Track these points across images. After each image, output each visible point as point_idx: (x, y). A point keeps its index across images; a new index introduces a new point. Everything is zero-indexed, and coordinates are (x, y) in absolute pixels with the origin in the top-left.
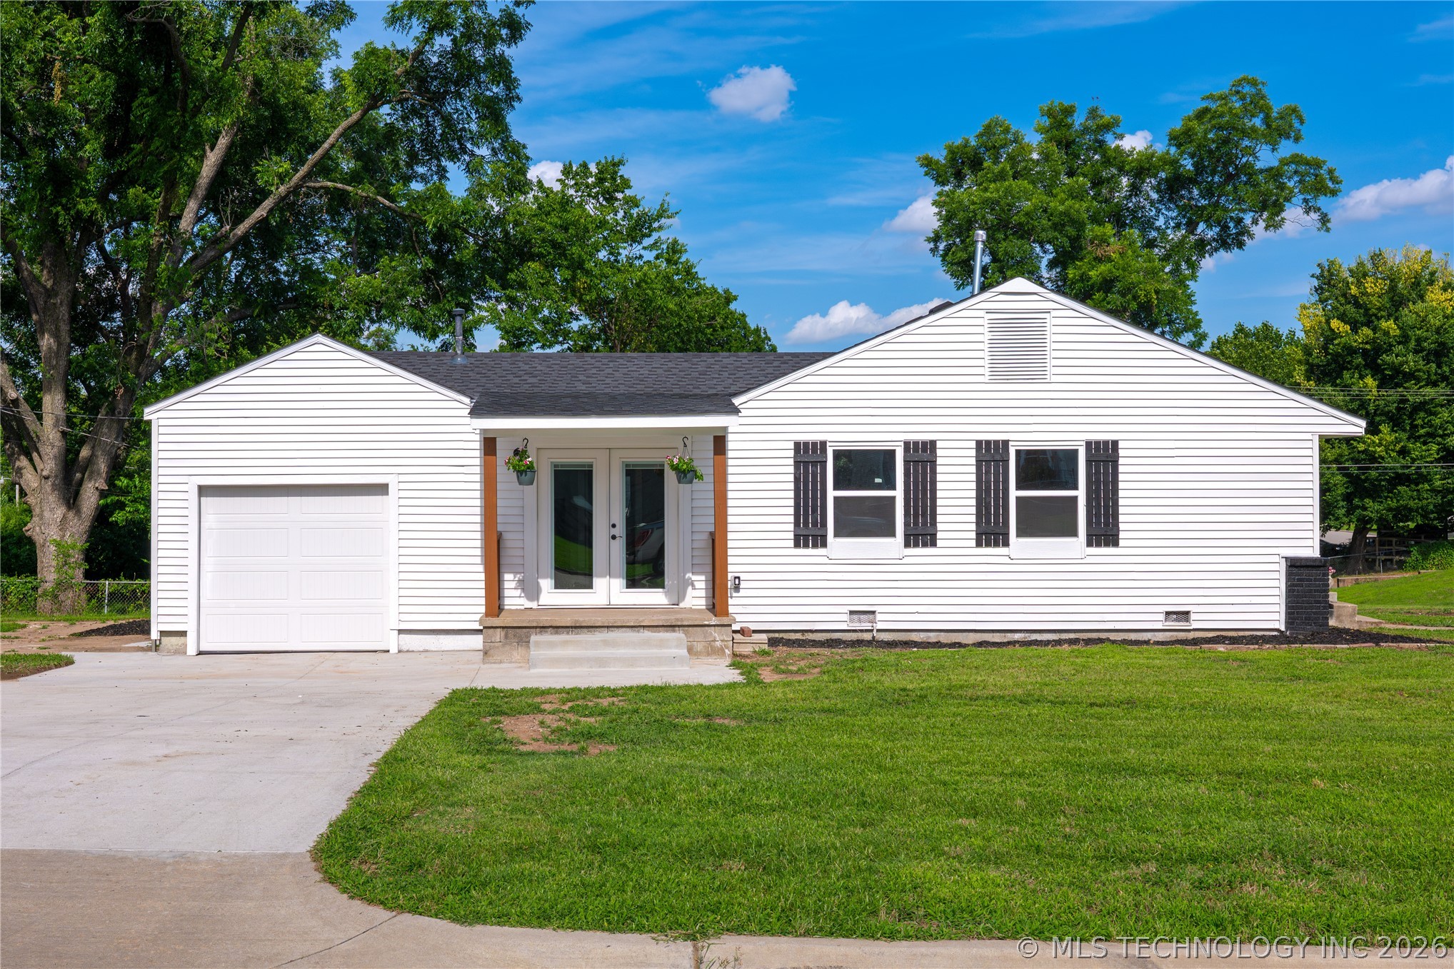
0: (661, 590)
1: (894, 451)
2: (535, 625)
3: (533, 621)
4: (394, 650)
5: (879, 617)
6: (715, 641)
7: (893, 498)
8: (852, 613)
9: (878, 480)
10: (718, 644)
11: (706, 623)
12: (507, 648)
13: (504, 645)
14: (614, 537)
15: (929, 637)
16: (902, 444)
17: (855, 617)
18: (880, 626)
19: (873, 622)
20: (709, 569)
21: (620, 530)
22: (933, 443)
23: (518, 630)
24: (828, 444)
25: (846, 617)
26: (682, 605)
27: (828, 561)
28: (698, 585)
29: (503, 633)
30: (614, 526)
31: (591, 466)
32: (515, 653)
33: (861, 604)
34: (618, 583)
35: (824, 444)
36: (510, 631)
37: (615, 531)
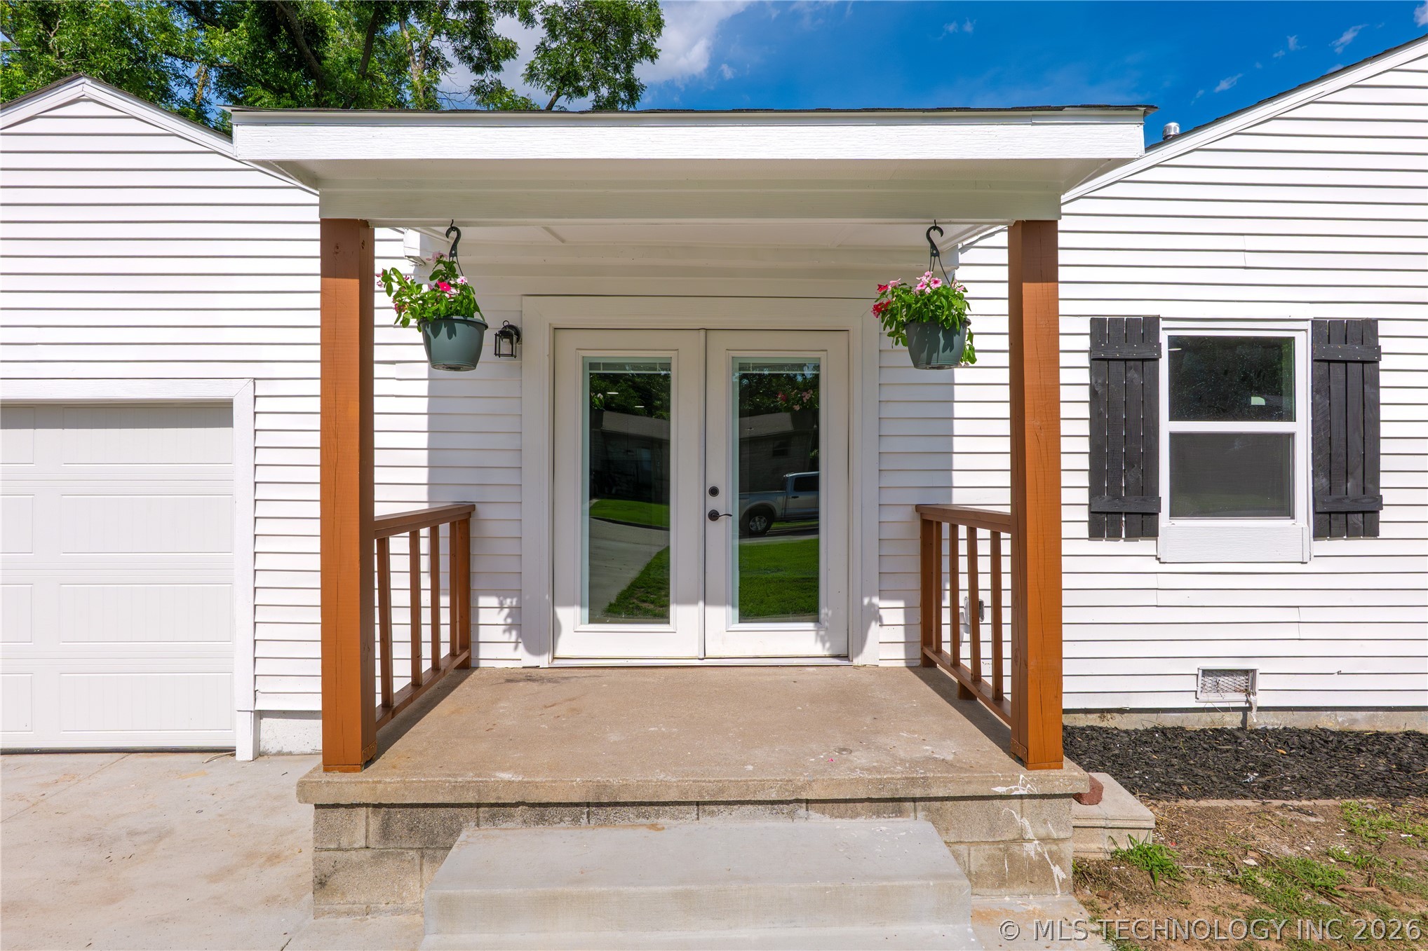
0: (810, 626)
1: (1290, 341)
2: (471, 798)
3: (465, 787)
4: (245, 752)
5: (1261, 682)
6: (1021, 839)
7: (1290, 437)
8: (1206, 672)
9: (1257, 401)
10: (1031, 849)
11: (1000, 790)
12: (390, 865)
13: (380, 857)
14: (714, 516)
15: (1355, 721)
16: (1308, 325)
17: (1209, 680)
18: (1260, 700)
19: (1249, 691)
20: (915, 583)
21: (729, 501)
22: (1369, 327)
23: (422, 813)
24: (1163, 324)
25: (1191, 683)
26: (858, 661)
27: (1157, 567)
28: (887, 616)
29: (375, 823)
30: (714, 492)
31: (667, 366)
32: (412, 883)
33: (1225, 654)
34: (722, 616)
35: (1151, 324)
36: (398, 815)
37: (715, 503)
